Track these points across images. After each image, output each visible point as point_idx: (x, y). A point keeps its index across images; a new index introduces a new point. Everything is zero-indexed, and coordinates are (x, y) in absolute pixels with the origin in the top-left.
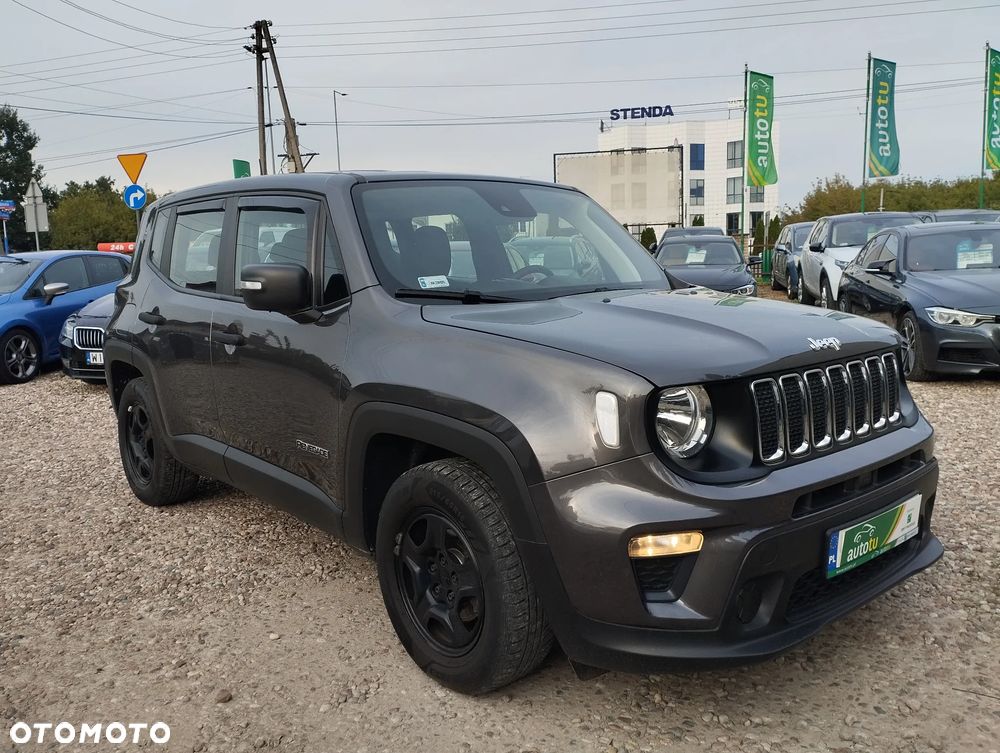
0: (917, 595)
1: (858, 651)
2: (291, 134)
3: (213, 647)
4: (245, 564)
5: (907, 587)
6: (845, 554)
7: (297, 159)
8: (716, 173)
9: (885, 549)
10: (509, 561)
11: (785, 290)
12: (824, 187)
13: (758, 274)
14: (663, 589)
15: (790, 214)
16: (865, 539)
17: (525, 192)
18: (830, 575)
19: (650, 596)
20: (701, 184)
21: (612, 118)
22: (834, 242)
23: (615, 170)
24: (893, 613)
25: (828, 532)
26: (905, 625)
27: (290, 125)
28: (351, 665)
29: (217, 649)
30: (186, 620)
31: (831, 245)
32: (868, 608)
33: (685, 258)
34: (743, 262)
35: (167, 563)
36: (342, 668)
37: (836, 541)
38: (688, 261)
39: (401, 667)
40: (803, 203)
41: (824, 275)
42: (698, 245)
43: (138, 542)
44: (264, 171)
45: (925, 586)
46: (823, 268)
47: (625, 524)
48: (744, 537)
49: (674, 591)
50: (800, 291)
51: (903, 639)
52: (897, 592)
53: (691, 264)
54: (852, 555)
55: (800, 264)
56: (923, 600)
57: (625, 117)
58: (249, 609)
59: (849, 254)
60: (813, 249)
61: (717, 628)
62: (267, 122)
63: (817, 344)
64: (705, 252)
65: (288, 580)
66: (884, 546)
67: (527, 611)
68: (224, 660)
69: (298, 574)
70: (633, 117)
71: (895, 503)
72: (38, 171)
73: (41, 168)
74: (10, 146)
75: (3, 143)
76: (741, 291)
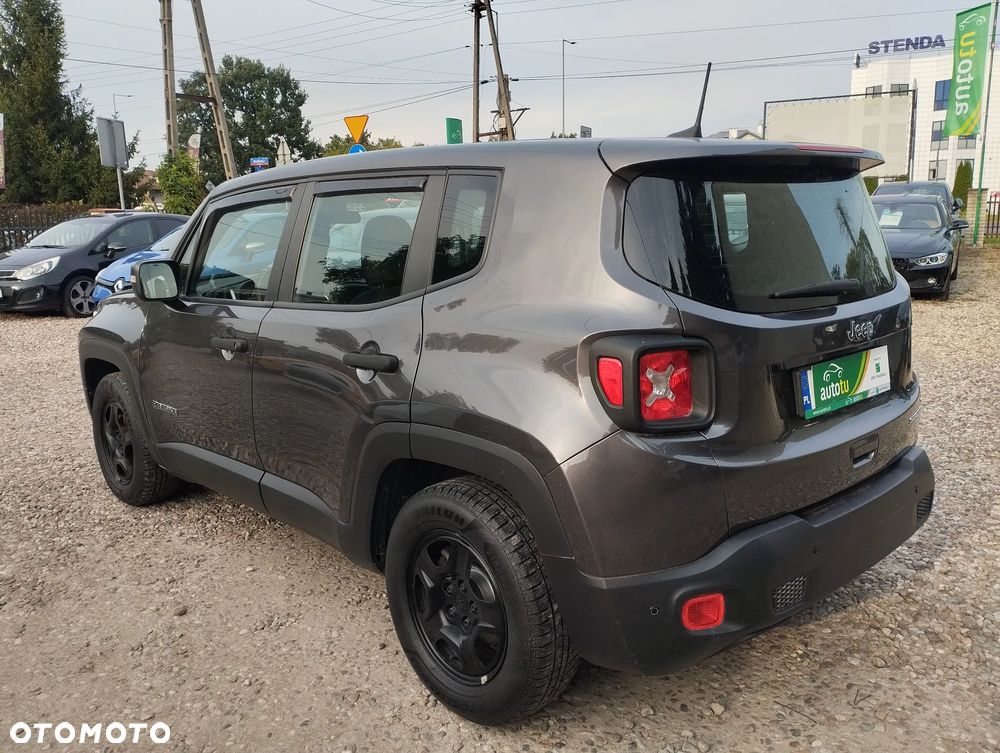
2: (503, 91)
3: (202, 571)
7: (508, 115)
21: (871, 52)
27: (504, 81)
28: (288, 601)
29: (203, 574)
36: (279, 601)
42: (896, 206)
53: (884, 228)
57: (886, 51)
62: (481, 79)
64: (901, 214)
68: (201, 584)
70: (896, 50)
72: (307, 126)
73: (309, 122)
74: (284, 103)
75: (278, 100)
76: (931, 259)
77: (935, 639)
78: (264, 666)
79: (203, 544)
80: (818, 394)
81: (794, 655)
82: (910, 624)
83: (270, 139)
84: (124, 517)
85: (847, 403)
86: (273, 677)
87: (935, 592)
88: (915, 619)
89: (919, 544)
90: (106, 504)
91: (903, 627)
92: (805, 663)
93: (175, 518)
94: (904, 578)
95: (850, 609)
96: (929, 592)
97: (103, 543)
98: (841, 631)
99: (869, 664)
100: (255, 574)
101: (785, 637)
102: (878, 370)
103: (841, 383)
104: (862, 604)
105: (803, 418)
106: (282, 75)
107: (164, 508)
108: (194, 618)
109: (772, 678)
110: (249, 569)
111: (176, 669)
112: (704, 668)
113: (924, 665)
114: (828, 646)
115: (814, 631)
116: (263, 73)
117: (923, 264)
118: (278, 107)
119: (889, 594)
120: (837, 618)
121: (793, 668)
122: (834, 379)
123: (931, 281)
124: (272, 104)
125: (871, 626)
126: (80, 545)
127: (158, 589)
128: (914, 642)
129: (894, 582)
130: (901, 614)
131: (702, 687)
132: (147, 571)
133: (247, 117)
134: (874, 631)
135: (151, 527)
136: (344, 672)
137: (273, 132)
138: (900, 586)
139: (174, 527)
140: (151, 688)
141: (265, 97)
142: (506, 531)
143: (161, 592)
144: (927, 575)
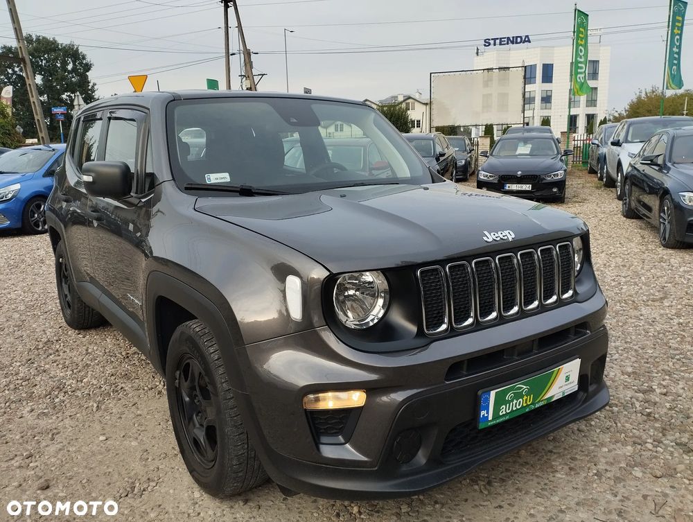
0: (598, 431)
1: (531, 478)
2: (248, 60)
3: (58, 444)
4: (113, 378)
5: (593, 423)
6: (497, 409)
7: (251, 78)
8: (561, 85)
9: (541, 404)
10: (231, 403)
11: (596, 173)
12: (643, 95)
13: (579, 161)
14: (336, 434)
15: (617, 115)
16: (518, 396)
17: (316, 107)
18: (482, 426)
19: (324, 439)
20: (549, 94)
21: (485, 45)
22: (629, 139)
23: (486, 84)
24: (573, 445)
25: (480, 393)
26: (578, 457)
27: (248, 54)
28: (145, 466)
29: (59, 446)
30: (50, 421)
31: (626, 141)
32: (554, 439)
33: (516, 150)
34: (558, 153)
35: (61, 374)
36: (137, 467)
37: (487, 400)
38: (517, 153)
39: (180, 470)
40: (627, 107)
41: (619, 164)
42: (526, 141)
43: (51, 357)
44: (229, 87)
45: (609, 423)
46: (619, 159)
47: (302, 383)
48: (399, 397)
49: (343, 437)
50: (605, 175)
51: (571, 469)
52: (583, 427)
53: (520, 155)
54: (504, 410)
55: (605, 156)
56: (601, 436)
57: (495, 45)
58: (98, 415)
59: (636, 148)
60: (613, 144)
61: (376, 468)
62: (231, 52)
63: (490, 237)
64: (531, 146)
65: (137, 393)
66: (539, 401)
67: (246, 441)
68: (59, 456)
69: (146, 388)
70: (500, 44)
71: (552, 367)
72: (93, 87)
73: (95, 84)
74: (74, 70)
75: (70, 67)
76: (554, 175)
79: (54, 418)
82: (661, 438)
83: (64, 96)
87: (665, 410)
88: (664, 434)
94: (638, 400)
96: (662, 411)
100: (108, 442)
101: (576, 459)
104: (619, 424)
106: (73, 49)
112: (526, 493)
114: (612, 463)
115: (595, 451)
116: (58, 47)
117: (549, 179)
118: (69, 72)
119: (634, 415)
120: (606, 438)
123: (555, 190)
124: (66, 70)
125: (634, 443)
128: (672, 453)
129: (633, 404)
130: (651, 430)
133: (45, 80)
137: (67, 92)
141: (59, 65)
144: (653, 397)
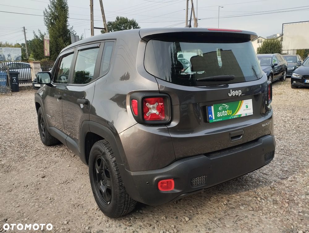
77: (275, 202)
78: (57, 194)
79: (60, 158)
80: (216, 115)
81: (223, 204)
82: (269, 197)
84: (42, 149)
85: (230, 118)
86: (58, 198)
87: (284, 187)
88: (272, 196)
89: (287, 171)
90: (40, 145)
91: (266, 198)
92: (225, 207)
93: (56, 150)
94: (275, 181)
95: (250, 190)
96: (281, 187)
97: (33, 156)
98: (243, 198)
99: (247, 209)
100: (70, 167)
101: (223, 198)
102: (247, 107)
103: (228, 111)
104: (255, 189)
105: (209, 122)
106: (133, 22)
107: (55, 147)
108: (46, 179)
109: (211, 211)
110: (68, 166)
111: (33, 193)
112: (190, 206)
113: (267, 211)
114: (236, 202)
115: (234, 197)
116: (128, 21)
119: (266, 187)
120: (244, 193)
121: (220, 208)
122: (225, 109)
125: (255, 197)
126: (26, 156)
127: (41, 170)
128: (267, 203)
129: (271, 182)
130: (268, 194)
131: (186, 212)
132: (40, 164)
134: (255, 198)
135: (48, 152)
136: (78, 198)
138: (272, 184)
139: (55, 152)
140: (23, 198)
142: (112, 156)
143: (41, 171)
144: (285, 182)
